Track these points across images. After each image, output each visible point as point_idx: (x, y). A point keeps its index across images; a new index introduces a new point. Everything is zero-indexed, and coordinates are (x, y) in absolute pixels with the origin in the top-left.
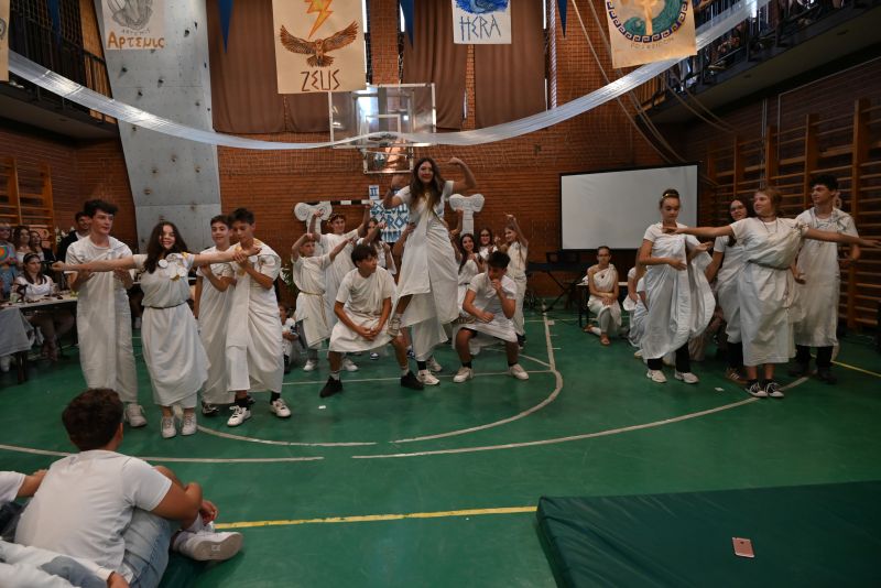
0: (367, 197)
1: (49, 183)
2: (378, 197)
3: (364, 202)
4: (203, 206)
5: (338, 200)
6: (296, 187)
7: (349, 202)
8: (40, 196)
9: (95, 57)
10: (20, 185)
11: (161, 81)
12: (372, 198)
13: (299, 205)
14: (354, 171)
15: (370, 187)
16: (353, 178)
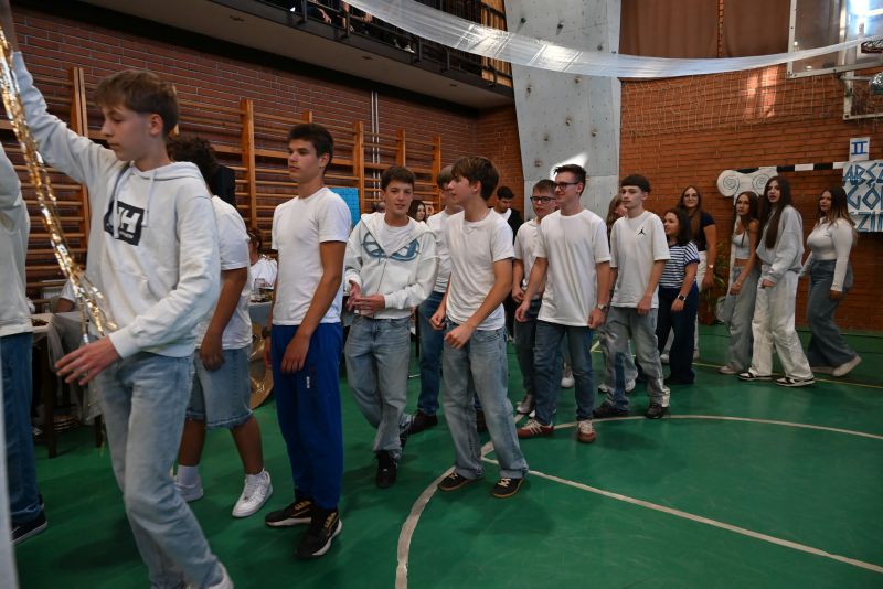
0: (846, 158)
1: (439, 156)
2: (867, 156)
3: (837, 165)
4: (597, 179)
5: (790, 163)
6: (724, 149)
7: (810, 167)
8: (429, 171)
9: (493, 10)
10: (407, 158)
11: (560, 27)
12: (853, 159)
13: (727, 173)
14: (825, 118)
15: (853, 140)
16: (821, 129)
